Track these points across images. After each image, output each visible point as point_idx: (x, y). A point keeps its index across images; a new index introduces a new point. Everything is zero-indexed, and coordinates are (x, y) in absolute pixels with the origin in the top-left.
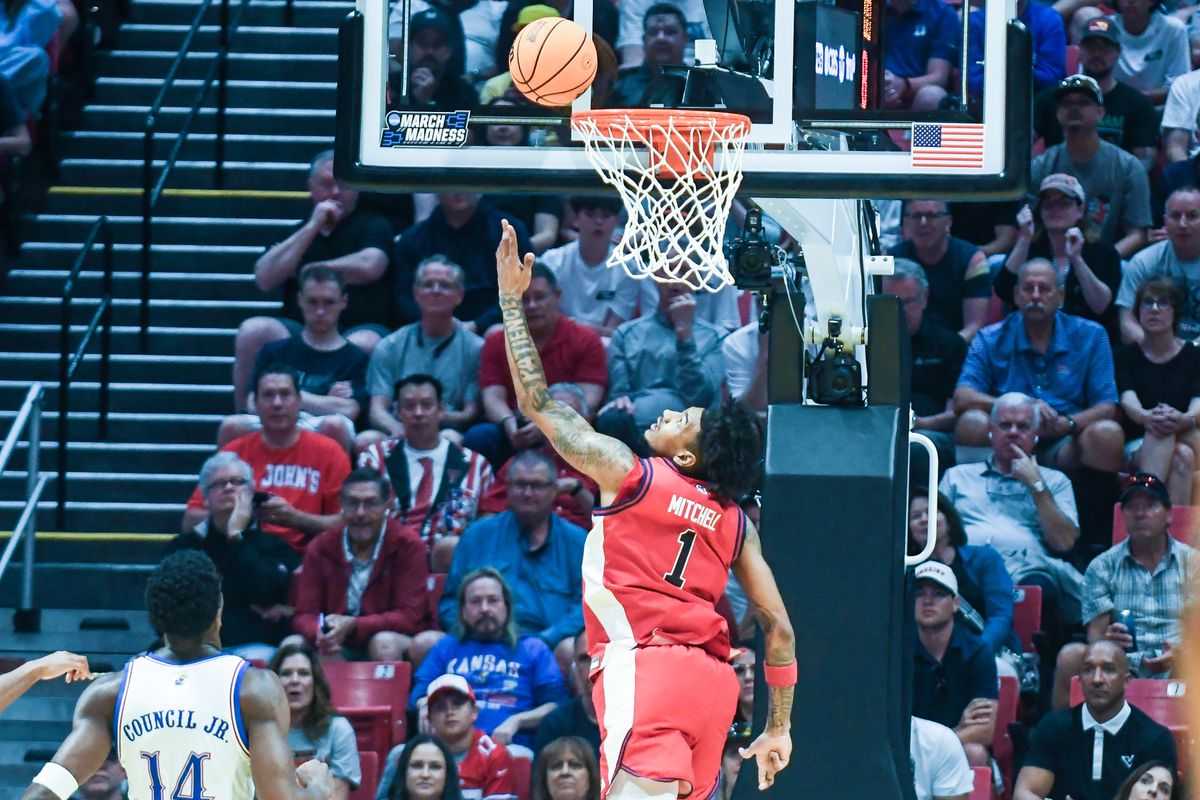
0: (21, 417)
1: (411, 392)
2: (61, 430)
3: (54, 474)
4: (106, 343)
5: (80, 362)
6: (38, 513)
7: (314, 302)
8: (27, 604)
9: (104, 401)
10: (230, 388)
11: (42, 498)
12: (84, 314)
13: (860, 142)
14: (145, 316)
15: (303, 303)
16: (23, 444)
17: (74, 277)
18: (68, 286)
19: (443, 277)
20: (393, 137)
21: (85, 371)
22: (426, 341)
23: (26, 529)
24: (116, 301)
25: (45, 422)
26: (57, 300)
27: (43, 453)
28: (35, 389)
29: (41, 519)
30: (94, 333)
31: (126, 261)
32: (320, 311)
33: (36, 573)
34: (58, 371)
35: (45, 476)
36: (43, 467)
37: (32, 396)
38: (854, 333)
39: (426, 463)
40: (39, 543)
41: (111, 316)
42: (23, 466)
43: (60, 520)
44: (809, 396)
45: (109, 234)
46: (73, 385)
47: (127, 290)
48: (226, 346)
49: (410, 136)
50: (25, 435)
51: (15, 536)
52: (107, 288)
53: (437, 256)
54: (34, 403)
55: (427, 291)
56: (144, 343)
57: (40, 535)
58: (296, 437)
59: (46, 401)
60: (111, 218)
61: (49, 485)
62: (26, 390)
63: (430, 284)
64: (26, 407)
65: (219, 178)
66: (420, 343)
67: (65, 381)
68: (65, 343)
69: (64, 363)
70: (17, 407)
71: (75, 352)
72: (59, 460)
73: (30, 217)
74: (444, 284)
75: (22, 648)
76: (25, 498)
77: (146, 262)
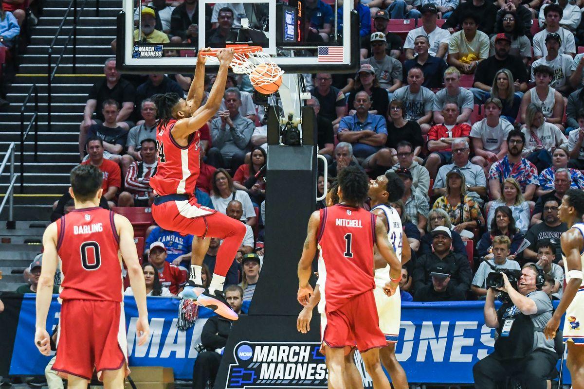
0: (8, 154)
1: (146, 144)
2: (21, 159)
3: (20, 174)
4: (36, 128)
5: (28, 134)
6: (14, 188)
7: (108, 112)
8: (11, 219)
9: (36, 148)
10: (78, 143)
11: (15, 183)
12: (29, 118)
13: (298, 54)
14: (49, 119)
15: (104, 113)
16: (9, 164)
17: (25, 106)
18: (23, 109)
19: (150, 106)
20: (136, 55)
21: (29, 138)
22: (148, 128)
23: (10, 194)
24: (39, 114)
25: (16, 156)
26: (20, 114)
27: (15, 166)
28: (12, 144)
29: (15, 190)
30: (32, 125)
31: (43, 99)
32: (110, 115)
33: (14, 208)
34: (20, 138)
35: (16, 175)
36: (15, 172)
37: (11, 147)
38: (297, 119)
39: (149, 168)
40: (15, 198)
41: (38, 119)
42: (9, 172)
43: (22, 190)
44: (282, 142)
45: (36, 90)
46: (25, 143)
47: (43, 109)
48: (77, 128)
49: (142, 54)
50: (9, 161)
51: (6, 196)
52: (36, 109)
54: (12, 149)
55: (145, 112)
56: (49, 128)
57: (14, 195)
58: (102, 161)
59: (16, 149)
60: (37, 85)
61: (18, 177)
62: (9, 145)
63: (146, 109)
64: (9, 151)
65: (74, 70)
66: (146, 129)
67: (22, 142)
68: (22, 128)
69: (22, 135)
70: (6, 151)
71: (25, 132)
72: (21, 169)
73: (10, 85)
74: (151, 109)
75: (10, 235)
76: (10, 183)
77: (50, 99)
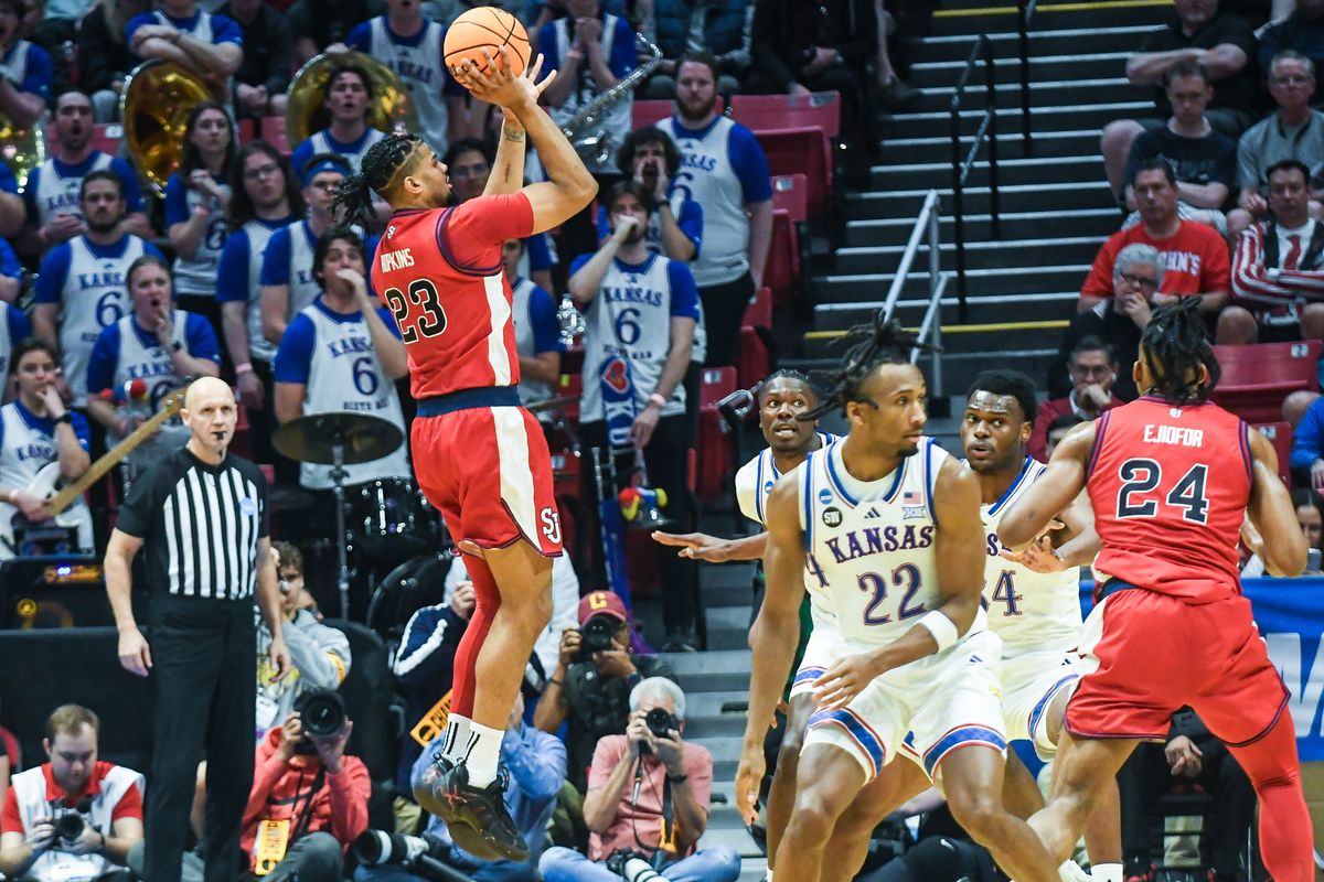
0: (921, 223)
1: (1280, 177)
2: (958, 233)
3: (954, 274)
4: (992, 151)
5: (972, 169)
6: (942, 309)
7: (1181, 96)
9: (995, 203)
11: (944, 296)
12: (972, 126)
14: (1027, 123)
15: (1172, 98)
16: (925, 248)
17: (961, 94)
18: (956, 101)
19: (1296, 71)
21: (976, 178)
22: (1287, 130)
23: (932, 325)
24: (999, 112)
25: (942, 226)
26: (947, 115)
27: (943, 254)
28: (932, 196)
29: (946, 315)
30: (982, 143)
31: (1007, 74)
32: (1187, 104)
33: (944, 364)
34: (952, 179)
35: (946, 275)
36: (943, 267)
37: (929, 203)
39: (1295, 240)
40: (945, 337)
41: (996, 125)
42: (926, 268)
43: (963, 314)
45: (989, 50)
46: (966, 191)
47: (1009, 100)
48: (1092, 146)
50: (925, 239)
51: (923, 330)
52: (991, 100)
53: (1288, 52)
54: (931, 210)
55: (1283, 86)
56: (1028, 149)
57: (945, 329)
59: (943, 207)
60: (991, 37)
61: (950, 282)
62: (923, 198)
63: (1284, 79)
64: (925, 214)
66: (1282, 133)
67: (958, 187)
68: (957, 153)
69: (958, 170)
70: (916, 214)
71: (965, 161)
72: (958, 260)
73: (917, 40)
74: (1298, 78)
76: (929, 297)
77: (1025, 73)
